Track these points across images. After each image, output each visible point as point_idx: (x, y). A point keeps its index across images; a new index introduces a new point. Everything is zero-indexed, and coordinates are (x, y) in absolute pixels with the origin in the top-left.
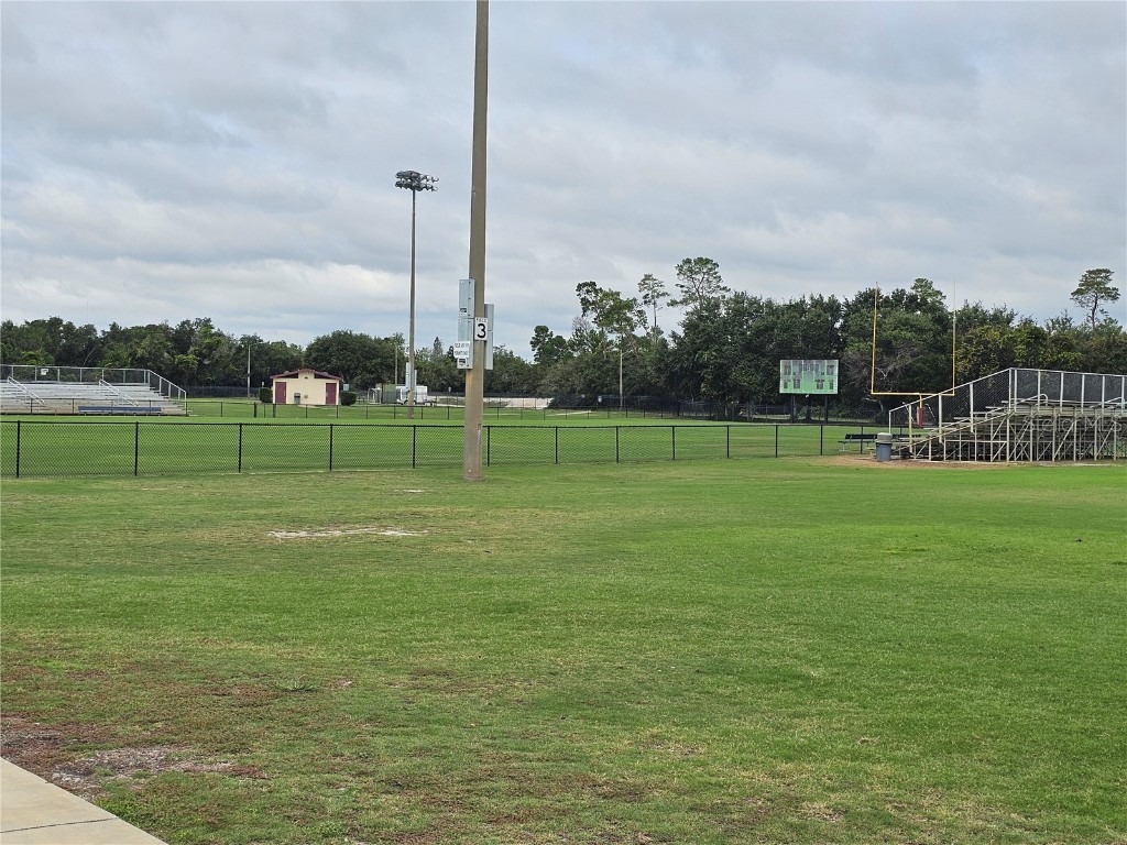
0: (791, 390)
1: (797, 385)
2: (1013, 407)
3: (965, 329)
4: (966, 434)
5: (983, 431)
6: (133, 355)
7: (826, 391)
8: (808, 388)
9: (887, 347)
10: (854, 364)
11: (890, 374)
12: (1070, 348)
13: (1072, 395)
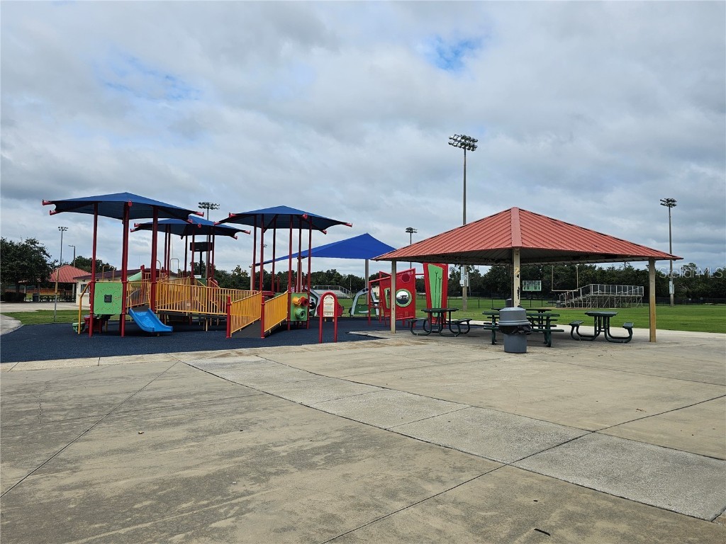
0: (526, 290)
1: (528, 289)
2: (592, 293)
3: (581, 271)
4: (580, 301)
5: (584, 300)
6: (317, 281)
7: (537, 290)
8: (532, 289)
9: (556, 276)
10: (546, 281)
11: (558, 285)
12: (614, 276)
13: (608, 290)
